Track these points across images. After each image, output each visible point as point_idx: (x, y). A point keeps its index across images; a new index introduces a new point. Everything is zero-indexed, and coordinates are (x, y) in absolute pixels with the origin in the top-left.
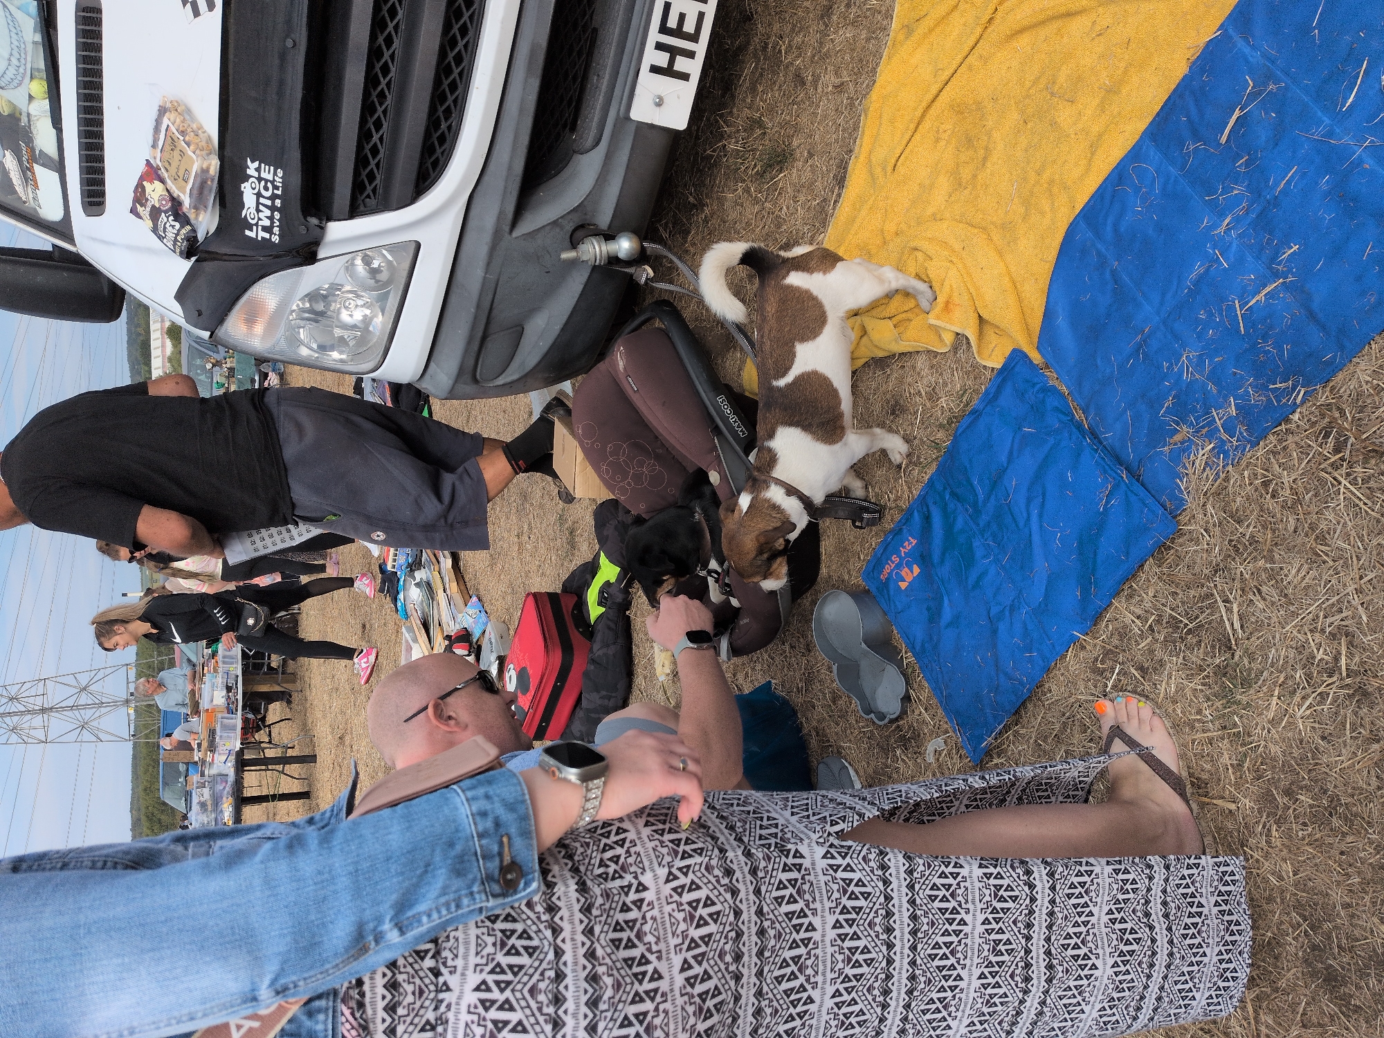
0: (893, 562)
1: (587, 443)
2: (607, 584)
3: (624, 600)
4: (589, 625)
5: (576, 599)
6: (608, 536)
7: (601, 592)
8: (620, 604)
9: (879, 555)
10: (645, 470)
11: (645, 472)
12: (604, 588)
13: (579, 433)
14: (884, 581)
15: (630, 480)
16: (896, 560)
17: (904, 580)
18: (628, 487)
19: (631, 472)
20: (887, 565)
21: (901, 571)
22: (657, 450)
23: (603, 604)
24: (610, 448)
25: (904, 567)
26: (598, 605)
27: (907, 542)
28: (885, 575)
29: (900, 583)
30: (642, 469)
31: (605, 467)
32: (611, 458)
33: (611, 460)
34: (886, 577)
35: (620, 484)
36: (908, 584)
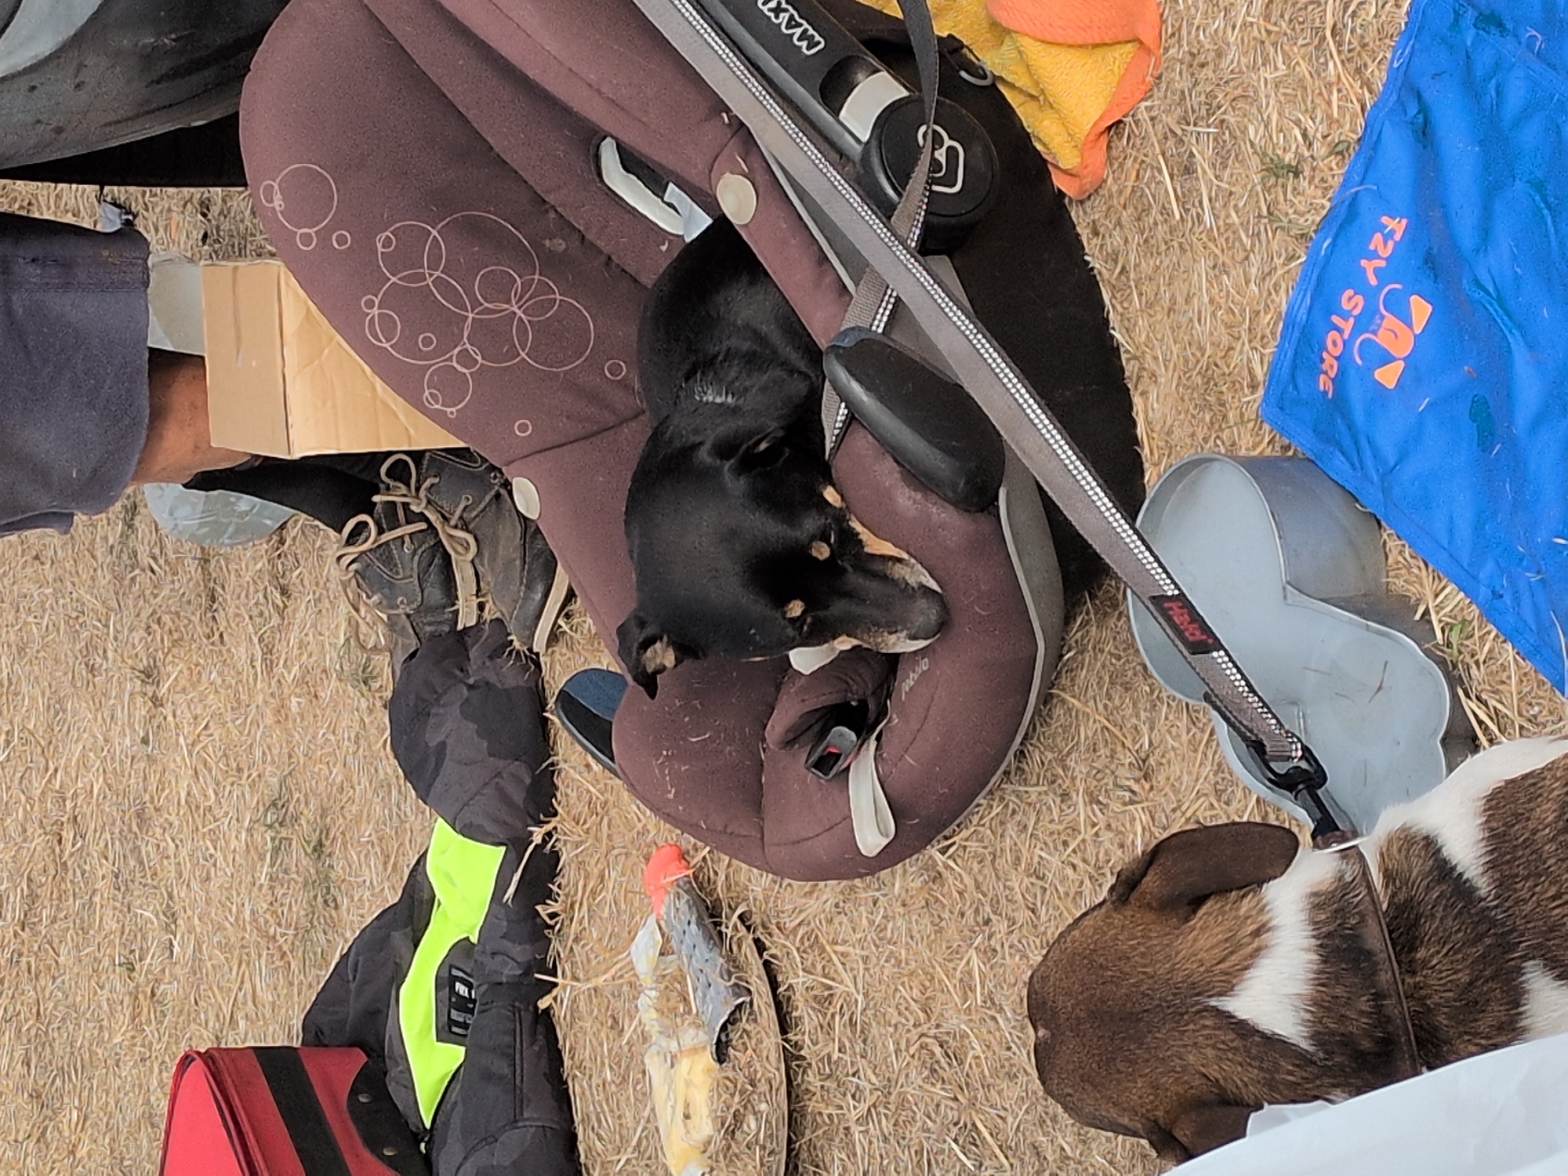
0: (1346, 316)
1: (308, 238)
9: (1302, 315)
10: (515, 309)
11: (515, 313)
12: (451, 967)
13: (274, 209)
14: (1330, 395)
15: (468, 346)
16: (1356, 306)
17: (1387, 359)
18: (464, 370)
19: (470, 321)
20: (1333, 334)
21: (1375, 333)
22: (547, 243)
23: (455, 1029)
24: (387, 243)
25: (1383, 317)
26: (439, 1039)
27: (1378, 236)
28: (1332, 367)
29: (1379, 375)
30: (506, 306)
31: (376, 311)
32: (394, 279)
33: (394, 283)
34: (1333, 375)
35: (438, 363)
36: (1401, 364)
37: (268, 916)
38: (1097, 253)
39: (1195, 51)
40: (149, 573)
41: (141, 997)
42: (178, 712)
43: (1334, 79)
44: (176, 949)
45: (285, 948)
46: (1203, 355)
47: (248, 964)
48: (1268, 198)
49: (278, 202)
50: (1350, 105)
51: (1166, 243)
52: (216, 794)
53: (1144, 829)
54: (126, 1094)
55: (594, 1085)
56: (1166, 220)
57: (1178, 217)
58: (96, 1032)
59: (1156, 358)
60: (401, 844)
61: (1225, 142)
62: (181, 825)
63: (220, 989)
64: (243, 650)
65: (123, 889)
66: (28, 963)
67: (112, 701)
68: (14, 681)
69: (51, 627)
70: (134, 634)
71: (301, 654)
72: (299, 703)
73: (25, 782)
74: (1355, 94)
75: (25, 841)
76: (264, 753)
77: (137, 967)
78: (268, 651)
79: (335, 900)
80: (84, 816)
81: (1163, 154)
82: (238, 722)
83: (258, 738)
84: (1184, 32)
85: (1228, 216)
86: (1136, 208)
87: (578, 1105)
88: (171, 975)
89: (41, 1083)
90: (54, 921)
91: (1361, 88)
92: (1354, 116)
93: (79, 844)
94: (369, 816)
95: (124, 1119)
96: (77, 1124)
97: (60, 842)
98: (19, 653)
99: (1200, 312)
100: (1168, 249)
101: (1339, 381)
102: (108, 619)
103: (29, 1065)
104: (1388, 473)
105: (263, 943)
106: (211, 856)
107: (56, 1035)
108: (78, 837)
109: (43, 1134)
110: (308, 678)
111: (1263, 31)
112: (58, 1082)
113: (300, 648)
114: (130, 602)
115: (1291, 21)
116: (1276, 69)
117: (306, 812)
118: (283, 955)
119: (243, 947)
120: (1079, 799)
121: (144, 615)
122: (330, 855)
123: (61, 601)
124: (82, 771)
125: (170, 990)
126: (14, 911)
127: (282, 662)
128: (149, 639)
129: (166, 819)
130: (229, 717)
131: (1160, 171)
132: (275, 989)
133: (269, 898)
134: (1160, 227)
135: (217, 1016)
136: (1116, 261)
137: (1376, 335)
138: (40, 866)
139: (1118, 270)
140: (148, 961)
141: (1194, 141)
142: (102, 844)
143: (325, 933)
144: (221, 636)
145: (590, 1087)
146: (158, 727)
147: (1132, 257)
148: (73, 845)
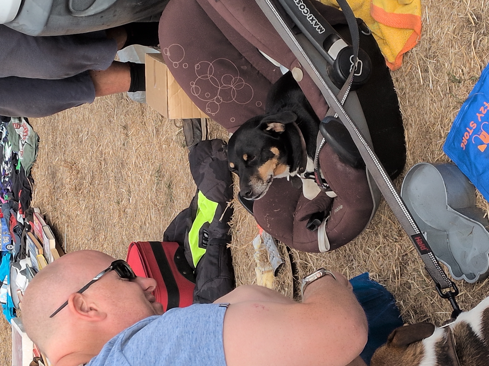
0: (471, 129)
1: (176, 65)
2: (207, 224)
3: (223, 235)
4: (192, 268)
5: (178, 246)
6: (204, 174)
7: (201, 233)
8: (220, 239)
9: (458, 125)
10: (232, 86)
11: (232, 87)
12: (203, 230)
13: (167, 56)
14: (464, 149)
15: (219, 97)
16: (474, 126)
17: (482, 143)
18: (217, 103)
19: (220, 89)
20: (466, 133)
21: (479, 135)
22: (242, 67)
23: (204, 245)
24: (198, 67)
25: (482, 131)
26: (199, 247)
27: (482, 107)
28: (465, 142)
29: (479, 147)
30: (230, 85)
31: (194, 86)
32: (199, 77)
33: (199, 78)
34: (465, 144)
35: (210, 101)
36: (486, 146)
37: (155, 199)
38: (397, 87)
39: (431, 37)
40: (126, 101)
41: (121, 211)
42: (133, 140)
43: (472, 57)
44: (131, 201)
45: (159, 209)
46: (426, 124)
47: (149, 210)
48: (450, 86)
49: (168, 54)
50: (477, 66)
51: (418, 90)
52: (142, 164)
53: (398, 249)
54: (117, 234)
55: (241, 269)
56: (418, 83)
57: (422, 83)
58: (109, 216)
59: (412, 120)
60: (191, 191)
61: (438, 66)
62: (133, 170)
63: (142, 214)
64: (150, 128)
65: (117, 181)
66: (92, 194)
67: (115, 131)
68: (90, 118)
69: (99, 107)
70: (122, 116)
71: (166, 134)
72: (165, 147)
73: (92, 146)
74: (479, 63)
75: (91, 161)
76: (155, 156)
77: (120, 203)
78: (157, 131)
79: (173, 201)
80: (107, 159)
81: (419, 64)
82: (149, 146)
83: (154, 152)
84: (428, 31)
85: (437, 87)
86: (410, 77)
87: (236, 272)
88: (129, 207)
89: (95, 226)
90: (99, 185)
91: (481, 62)
92: (478, 70)
93: (106, 166)
94: (183, 181)
95: (116, 240)
96: (104, 239)
97: (101, 164)
98: (91, 111)
99: (426, 112)
100: (418, 91)
101: (467, 146)
102: (115, 109)
103: (91, 220)
104: (480, 175)
105: (153, 206)
106: (141, 179)
107: (99, 214)
108: (106, 164)
109: (95, 239)
110: (167, 140)
111: (452, 37)
112: (99, 227)
113: (166, 132)
114: (121, 107)
115: (461, 36)
116: (455, 49)
117: (166, 175)
118: (159, 210)
119: (148, 205)
120: (381, 236)
121: (124, 111)
122: (172, 189)
123: (102, 101)
124: (107, 147)
125: (129, 211)
126: (88, 179)
127: (161, 135)
128: (126, 118)
129: (129, 167)
130: (146, 144)
131: (418, 69)
132: (157, 218)
133: (156, 195)
134: (416, 84)
135: (141, 221)
136: (403, 91)
137: (479, 136)
138: (96, 169)
139: (403, 93)
140: (123, 203)
141: (429, 63)
142: (112, 168)
143: (170, 208)
144: (145, 123)
145: (240, 269)
146: (127, 142)
147: (407, 90)
148: (104, 166)
